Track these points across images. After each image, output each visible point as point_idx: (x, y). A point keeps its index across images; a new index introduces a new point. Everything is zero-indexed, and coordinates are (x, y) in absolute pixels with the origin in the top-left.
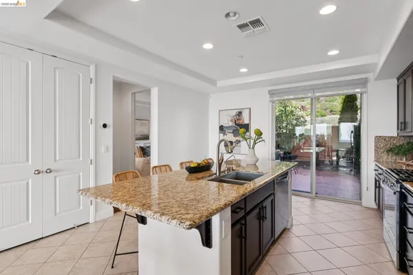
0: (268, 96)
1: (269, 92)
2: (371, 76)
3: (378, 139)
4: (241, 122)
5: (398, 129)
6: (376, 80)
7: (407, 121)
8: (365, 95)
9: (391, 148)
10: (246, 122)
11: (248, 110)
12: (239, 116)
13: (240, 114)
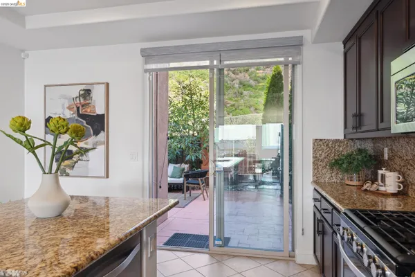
0: (141, 59)
1: (143, 51)
2: (308, 35)
3: (318, 143)
4: (88, 111)
5: (346, 127)
6: (315, 42)
7: (362, 111)
8: (299, 68)
9: (336, 160)
10: (100, 111)
11: (103, 86)
12: (85, 98)
13: (87, 93)
